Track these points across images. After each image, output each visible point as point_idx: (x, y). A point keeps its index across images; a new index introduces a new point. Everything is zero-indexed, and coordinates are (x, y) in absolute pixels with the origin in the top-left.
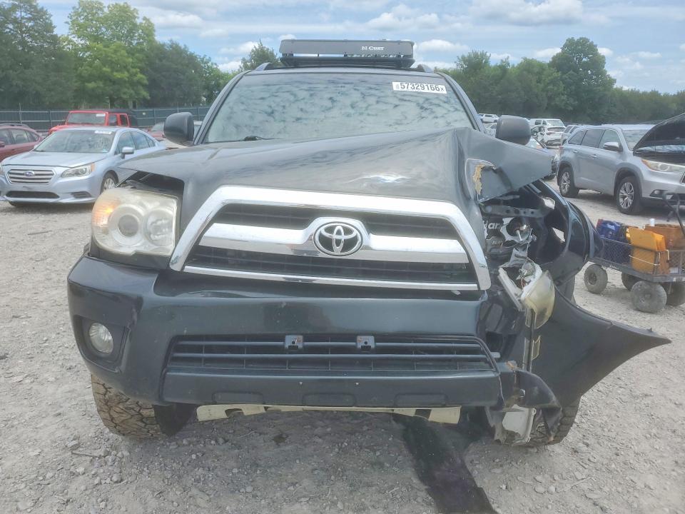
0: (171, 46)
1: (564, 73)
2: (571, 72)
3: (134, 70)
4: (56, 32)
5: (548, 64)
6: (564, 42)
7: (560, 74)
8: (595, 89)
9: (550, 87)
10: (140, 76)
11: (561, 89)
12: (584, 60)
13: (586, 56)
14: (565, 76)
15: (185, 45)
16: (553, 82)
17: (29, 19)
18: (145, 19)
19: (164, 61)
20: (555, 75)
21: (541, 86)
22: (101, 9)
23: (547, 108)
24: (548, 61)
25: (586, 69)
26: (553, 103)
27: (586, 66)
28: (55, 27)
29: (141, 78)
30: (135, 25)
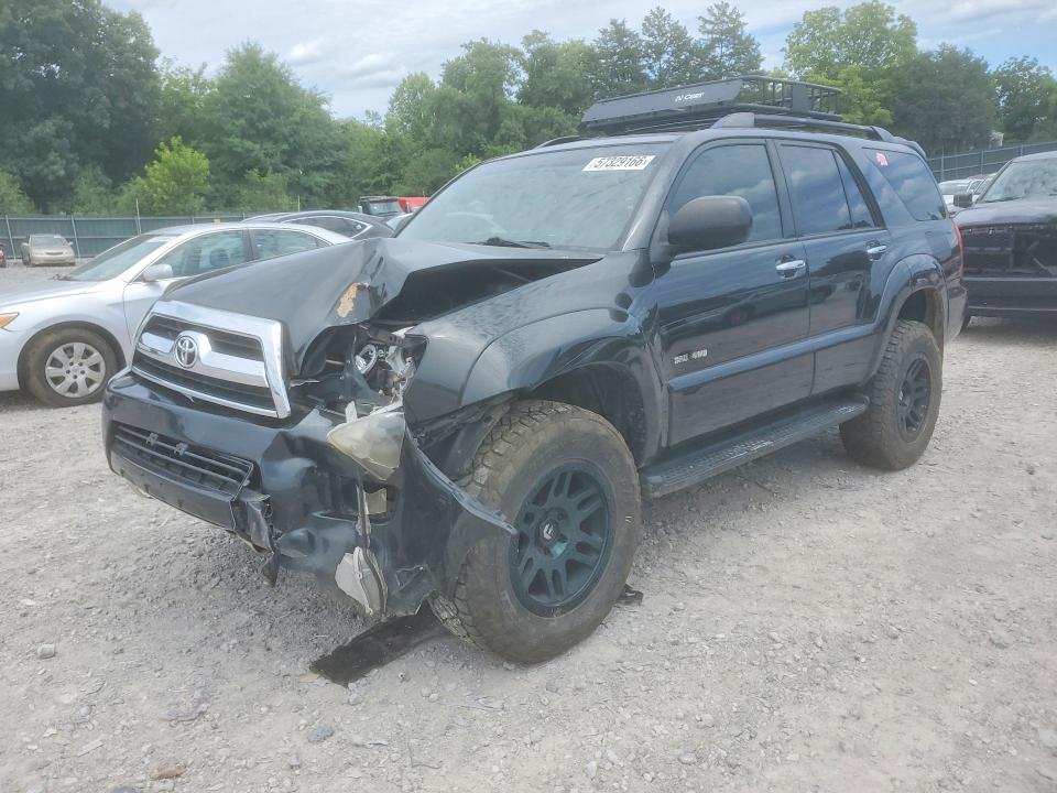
0: (941, 54)
3: (872, 105)
4: (763, 66)
10: (880, 110)
15: (967, 49)
17: (731, 56)
18: (902, 18)
19: (924, 82)
22: (835, 19)
28: (763, 60)
29: (883, 115)
30: (885, 32)
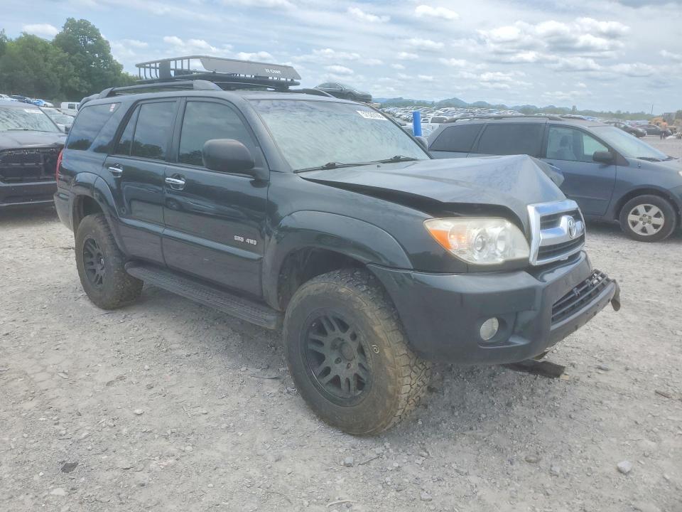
1: (72, 54)
2: (79, 54)
5: (52, 43)
6: (65, 22)
7: (67, 54)
8: (106, 72)
9: (60, 67)
11: (72, 71)
12: (89, 42)
13: (90, 38)
14: (73, 57)
16: (61, 62)
20: (62, 55)
21: (50, 65)
23: (61, 90)
24: (51, 39)
25: (93, 52)
26: (66, 85)
27: (93, 49)
